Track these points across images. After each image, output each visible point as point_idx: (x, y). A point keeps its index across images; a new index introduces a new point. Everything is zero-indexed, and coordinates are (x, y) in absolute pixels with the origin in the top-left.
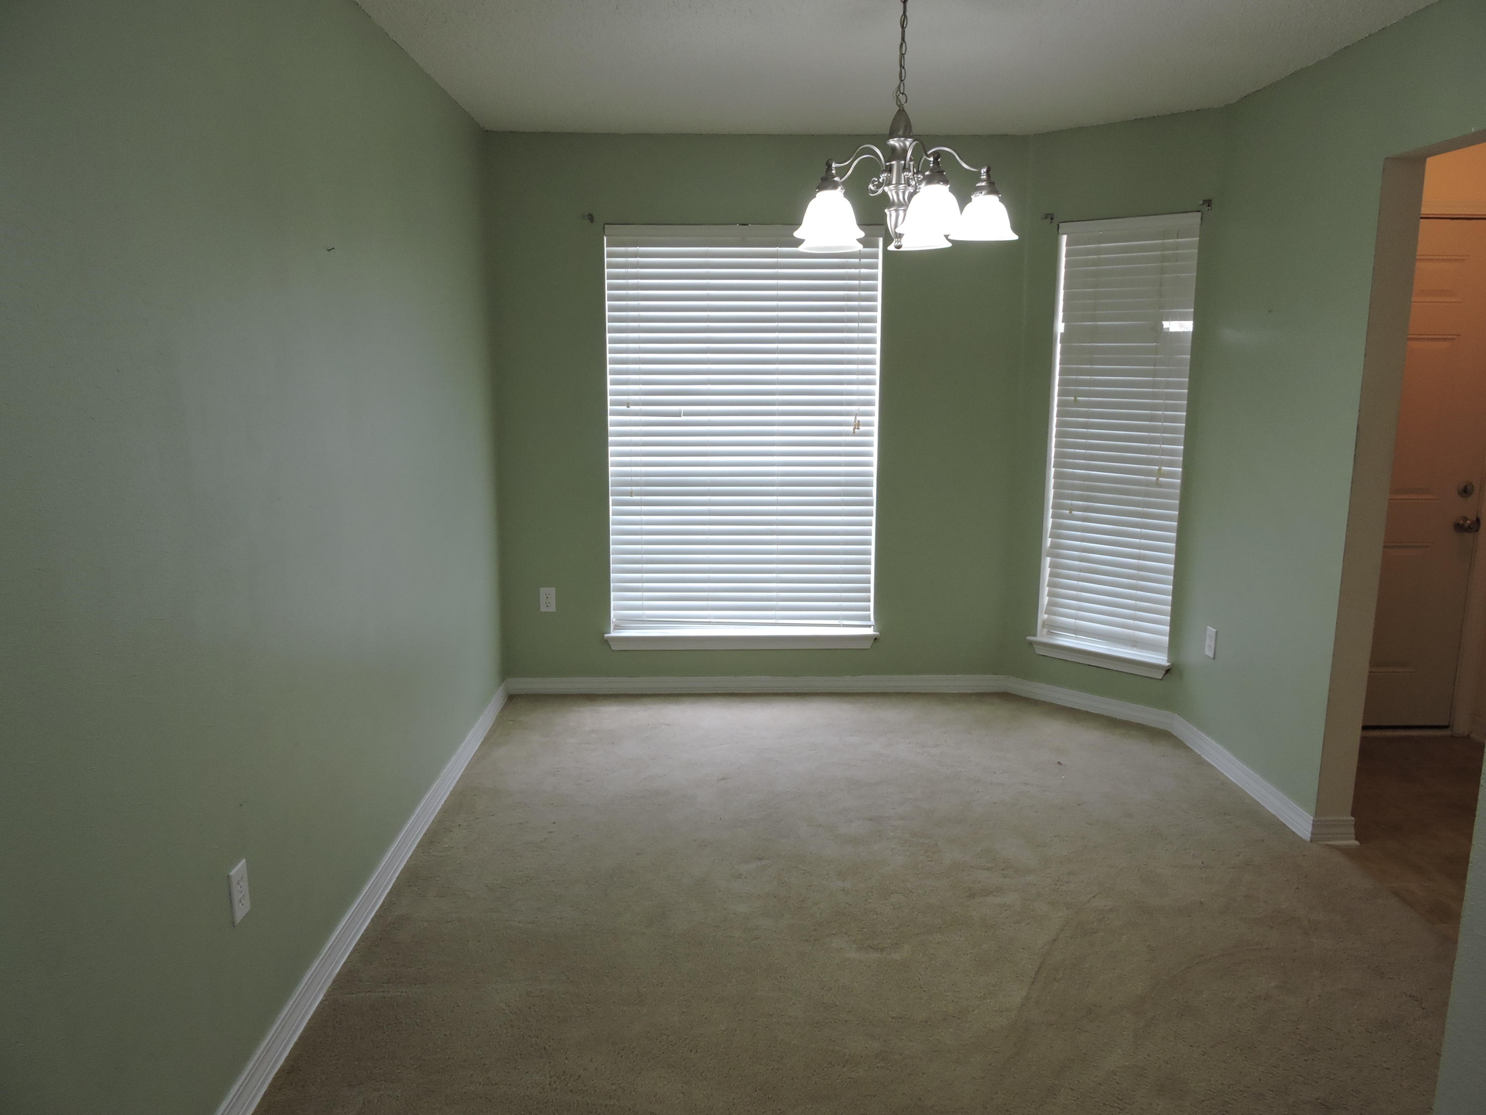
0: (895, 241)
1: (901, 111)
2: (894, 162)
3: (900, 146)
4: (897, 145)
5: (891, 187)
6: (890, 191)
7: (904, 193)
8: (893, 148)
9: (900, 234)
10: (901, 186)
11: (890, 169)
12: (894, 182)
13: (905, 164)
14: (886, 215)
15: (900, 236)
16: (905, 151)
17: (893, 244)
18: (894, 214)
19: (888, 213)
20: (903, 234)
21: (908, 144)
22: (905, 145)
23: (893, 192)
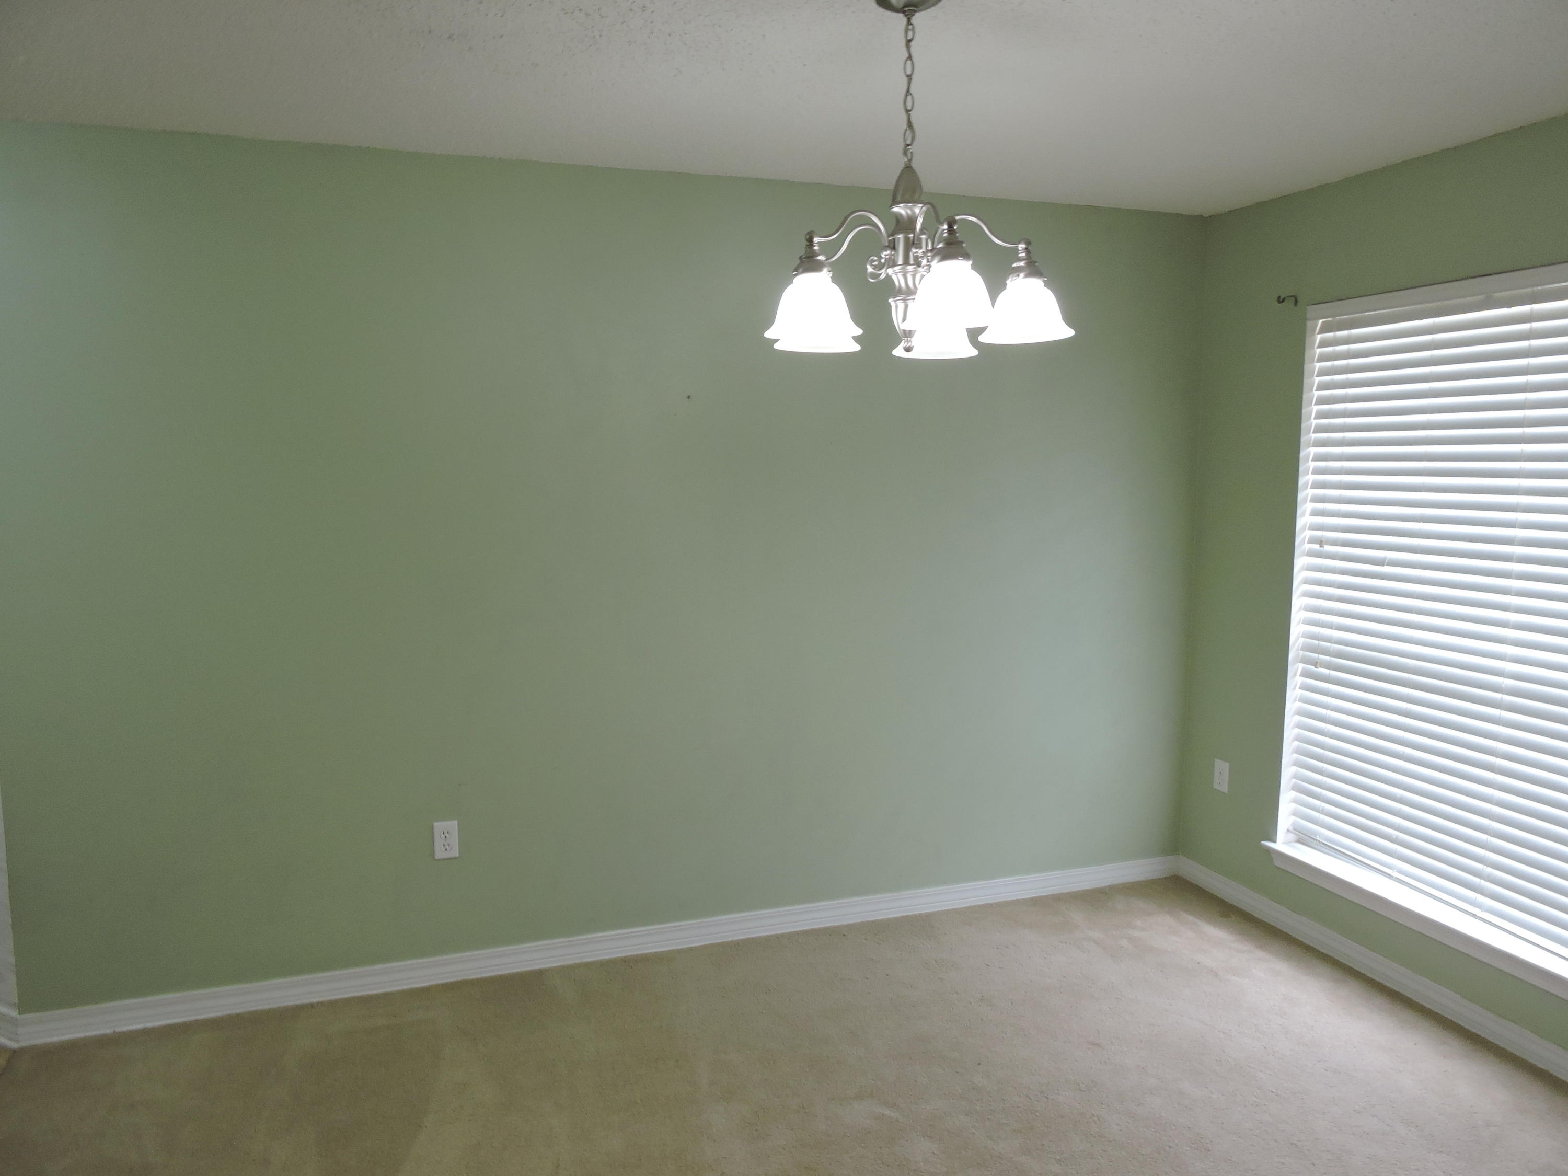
0: (903, 341)
1: (908, 168)
2: (900, 236)
3: (907, 213)
4: (903, 212)
5: (897, 268)
6: (896, 274)
7: (914, 277)
8: (898, 217)
9: (910, 331)
10: (910, 268)
11: (893, 246)
12: (900, 262)
13: (914, 237)
14: (890, 306)
15: (908, 334)
16: (912, 220)
17: (902, 345)
18: (901, 305)
19: (893, 304)
20: (915, 331)
21: (917, 211)
22: (914, 212)
23: (900, 275)
